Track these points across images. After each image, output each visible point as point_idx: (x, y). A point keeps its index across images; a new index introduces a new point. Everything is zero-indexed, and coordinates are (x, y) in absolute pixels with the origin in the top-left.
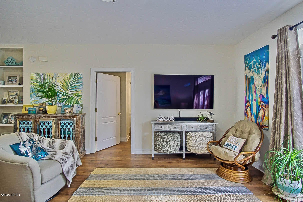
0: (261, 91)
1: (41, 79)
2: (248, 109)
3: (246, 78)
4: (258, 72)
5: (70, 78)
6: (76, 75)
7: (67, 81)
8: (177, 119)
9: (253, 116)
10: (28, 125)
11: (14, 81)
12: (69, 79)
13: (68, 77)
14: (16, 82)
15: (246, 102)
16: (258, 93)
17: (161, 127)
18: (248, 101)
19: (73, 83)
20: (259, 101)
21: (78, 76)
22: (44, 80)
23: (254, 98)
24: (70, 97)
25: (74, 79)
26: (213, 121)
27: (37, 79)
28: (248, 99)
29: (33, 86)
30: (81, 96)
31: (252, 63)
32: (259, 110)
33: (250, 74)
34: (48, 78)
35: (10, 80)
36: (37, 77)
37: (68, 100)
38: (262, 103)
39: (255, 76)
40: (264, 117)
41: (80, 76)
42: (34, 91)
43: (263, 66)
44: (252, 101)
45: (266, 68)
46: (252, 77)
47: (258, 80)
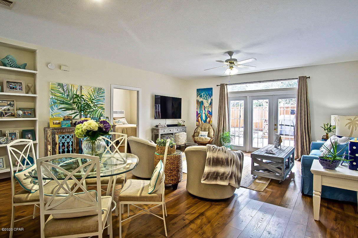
0: (208, 109)
1: (64, 90)
2: (199, 118)
3: (198, 101)
4: (207, 99)
5: (94, 91)
6: (100, 89)
7: (92, 94)
8: (168, 126)
9: (203, 121)
10: (67, 139)
11: (18, 87)
12: (93, 93)
13: (93, 91)
14: (22, 90)
15: (197, 114)
16: (206, 110)
17: (164, 131)
18: (199, 114)
19: (97, 97)
20: (207, 113)
21: (102, 91)
22: (67, 91)
23: (204, 112)
24: (94, 110)
25: (98, 93)
26: (184, 126)
27: (59, 89)
28: (199, 113)
29: (54, 97)
30: (104, 109)
31: (202, 94)
32: (207, 118)
33: (201, 100)
34: (71, 90)
35: (11, 86)
36: (59, 87)
37: (92, 113)
38: (209, 115)
39: (205, 101)
40: (210, 121)
41: (103, 91)
42: (55, 103)
43: (210, 97)
44: (202, 114)
45: (211, 98)
46: (202, 102)
47: (206, 103)
